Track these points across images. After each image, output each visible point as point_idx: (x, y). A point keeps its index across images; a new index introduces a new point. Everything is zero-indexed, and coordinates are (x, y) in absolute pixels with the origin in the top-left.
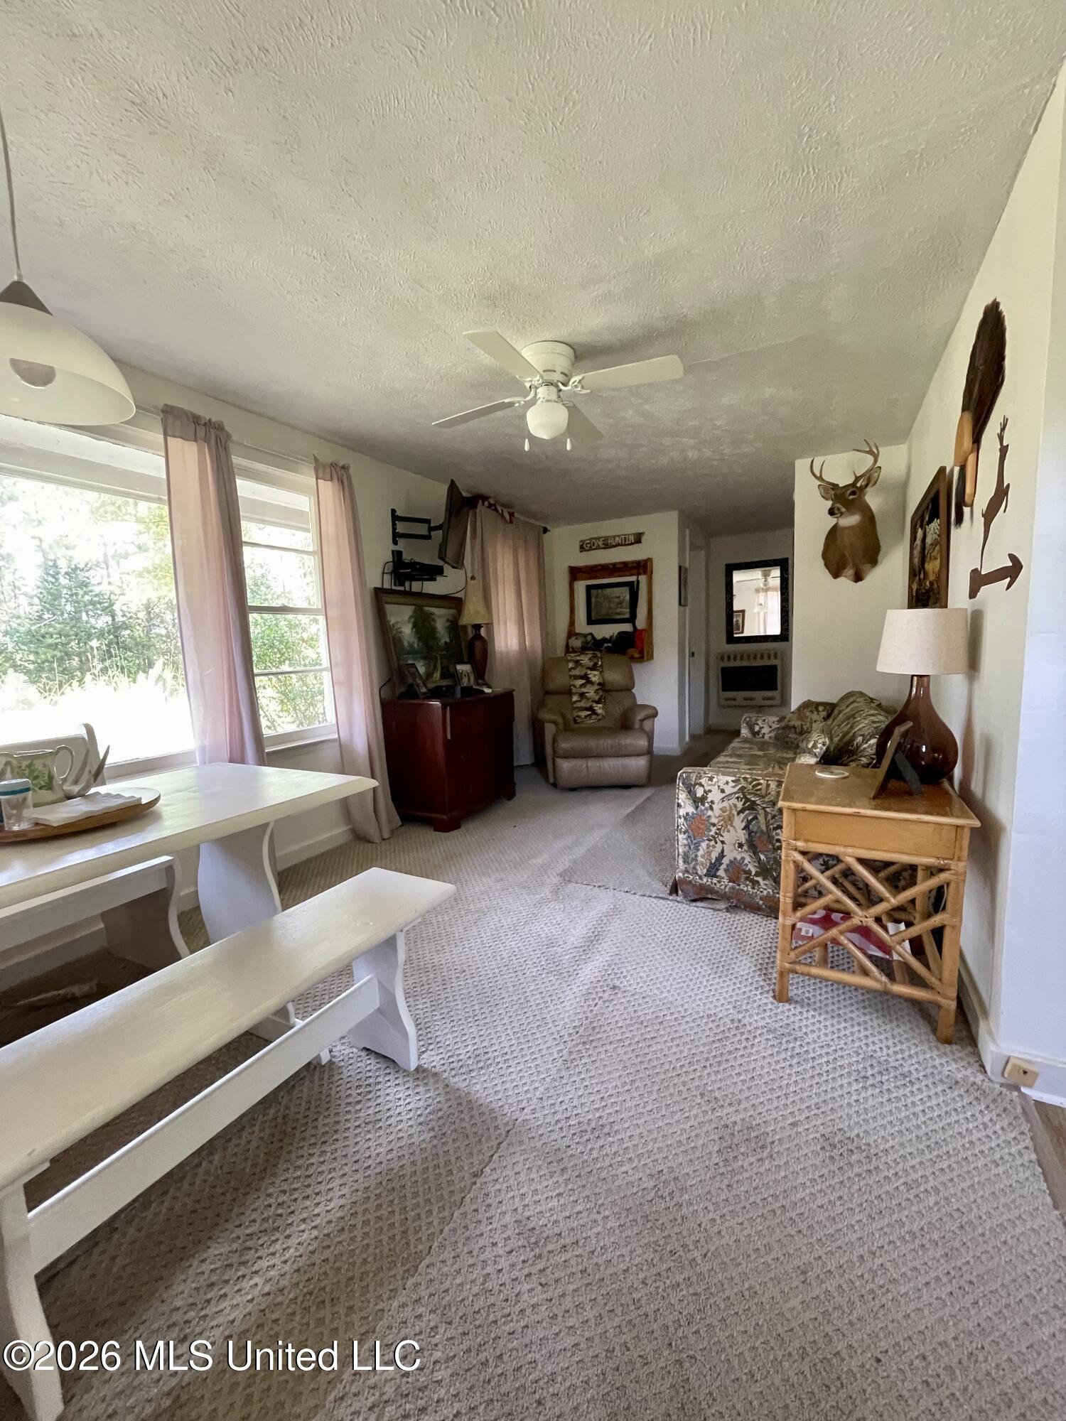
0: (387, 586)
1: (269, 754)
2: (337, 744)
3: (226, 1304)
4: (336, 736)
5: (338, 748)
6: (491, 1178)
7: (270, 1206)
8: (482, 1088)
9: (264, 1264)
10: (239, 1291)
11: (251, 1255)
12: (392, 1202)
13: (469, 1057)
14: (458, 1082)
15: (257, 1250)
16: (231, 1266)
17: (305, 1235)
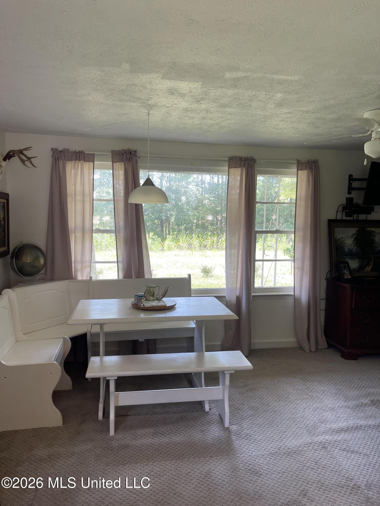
0: (339, 217)
1: (253, 296)
2: (293, 298)
3: (145, 440)
4: (293, 294)
5: (293, 300)
6: (213, 459)
7: (166, 430)
8: (237, 443)
9: (156, 439)
10: (148, 439)
11: (155, 435)
12: (188, 447)
13: (244, 434)
14: (234, 438)
15: (157, 436)
16: (150, 434)
17: (167, 440)
